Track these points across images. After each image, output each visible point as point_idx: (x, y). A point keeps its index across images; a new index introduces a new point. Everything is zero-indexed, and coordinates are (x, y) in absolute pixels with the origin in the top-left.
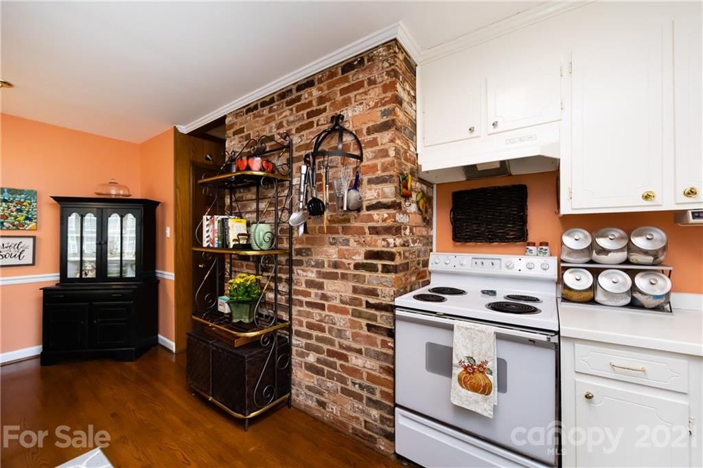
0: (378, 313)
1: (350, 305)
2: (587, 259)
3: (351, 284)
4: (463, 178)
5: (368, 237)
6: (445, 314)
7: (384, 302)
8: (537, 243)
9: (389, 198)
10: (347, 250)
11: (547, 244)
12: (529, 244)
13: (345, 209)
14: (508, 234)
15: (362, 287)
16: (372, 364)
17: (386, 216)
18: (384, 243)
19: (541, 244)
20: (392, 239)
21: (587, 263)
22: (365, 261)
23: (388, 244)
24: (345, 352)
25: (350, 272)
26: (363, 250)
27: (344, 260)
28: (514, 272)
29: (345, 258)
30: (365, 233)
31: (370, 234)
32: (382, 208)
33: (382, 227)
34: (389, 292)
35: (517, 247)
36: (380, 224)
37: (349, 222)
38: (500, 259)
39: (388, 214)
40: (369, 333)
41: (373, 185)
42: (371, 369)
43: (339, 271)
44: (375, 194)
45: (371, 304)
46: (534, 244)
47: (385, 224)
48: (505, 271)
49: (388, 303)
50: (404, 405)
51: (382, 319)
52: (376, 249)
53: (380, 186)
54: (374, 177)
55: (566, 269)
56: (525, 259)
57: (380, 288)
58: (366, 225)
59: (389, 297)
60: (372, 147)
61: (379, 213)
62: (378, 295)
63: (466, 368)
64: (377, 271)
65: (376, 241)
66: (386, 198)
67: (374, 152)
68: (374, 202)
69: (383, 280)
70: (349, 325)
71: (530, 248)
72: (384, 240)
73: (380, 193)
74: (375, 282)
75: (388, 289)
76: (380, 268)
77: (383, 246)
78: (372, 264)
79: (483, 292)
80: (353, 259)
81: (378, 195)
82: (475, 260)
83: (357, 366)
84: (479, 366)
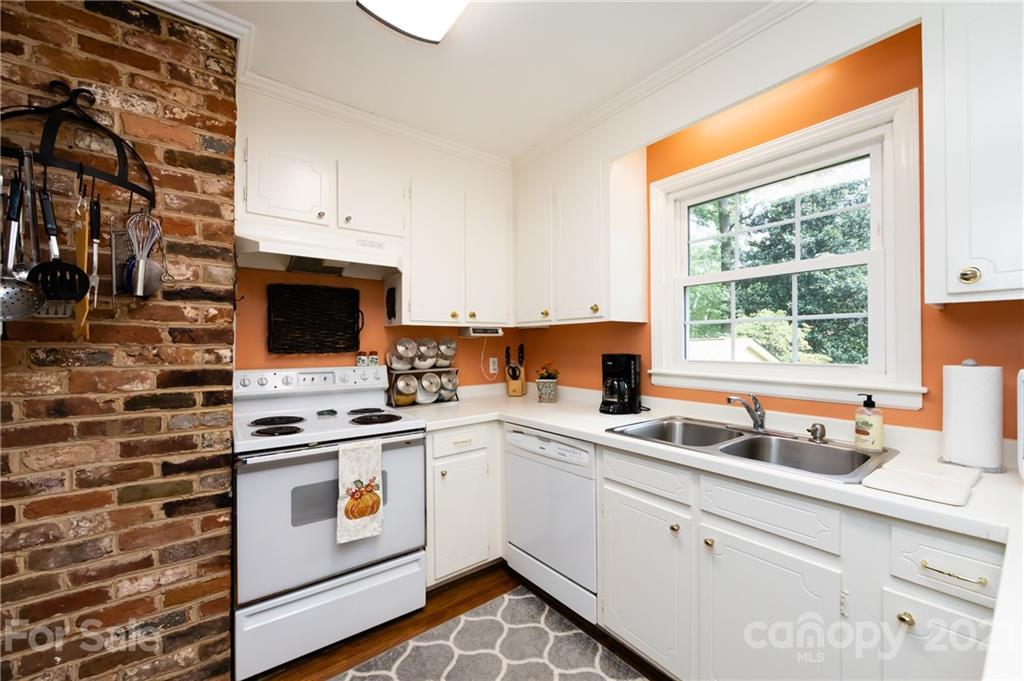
0: (194, 477)
1: (112, 483)
2: (410, 366)
3: (114, 442)
4: (282, 268)
5: (169, 347)
6: (319, 443)
7: (210, 455)
8: (368, 353)
9: (220, 284)
10: (100, 374)
11: (376, 353)
12: (360, 354)
13: (140, 292)
14: (338, 343)
15: (150, 441)
16: (180, 570)
17: (213, 312)
18: (211, 357)
19: (372, 353)
20: (229, 350)
21: (410, 369)
22: (160, 391)
23: (219, 359)
24: (93, 586)
25: (114, 418)
26: (152, 372)
27: (92, 396)
28: (350, 385)
29: (96, 390)
30: (160, 340)
31: (174, 342)
32: (204, 298)
33: (202, 329)
34: (221, 433)
35: (348, 357)
36: (199, 325)
37: (113, 317)
38: (332, 373)
39: (219, 310)
40: (170, 520)
41: (181, 256)
42: (178, 581)
43: (74, 421)
44: (189, 274)
45: (176, 465)
46: (364, 354)
47: (210, 326)
48: (339, 386)
49: (219, 453)
50: (253, 598)
51: (203, 485)
52: (188, 368)
53: (199, 262)
54: (185, 242)
55: (398, 376)
56: (360, 370)
57: (200, 433)
58: (163, 328)
59: (221, 442)
60: (182, 190)
61: (197, 306)
62: (196, 446)
63: (353, 495)
64: (194, 404)
65: (189, 354)
66: (213, 282)
67: (185, 200)
68: (186, 286)
69: (207, 418)
70: (109, 524)
71: (363, 358)
72: (208, 351)
73: (201, 273)
74: (186, 425)
75: (217, 432)
76: (199, 399)
77: (207, 363)
78: (180, 393)
79: (320, 413)
80: (120, 391)
81: (196, 275)
82: (303, 377)
83: (139, 593)
84: (367, 486)
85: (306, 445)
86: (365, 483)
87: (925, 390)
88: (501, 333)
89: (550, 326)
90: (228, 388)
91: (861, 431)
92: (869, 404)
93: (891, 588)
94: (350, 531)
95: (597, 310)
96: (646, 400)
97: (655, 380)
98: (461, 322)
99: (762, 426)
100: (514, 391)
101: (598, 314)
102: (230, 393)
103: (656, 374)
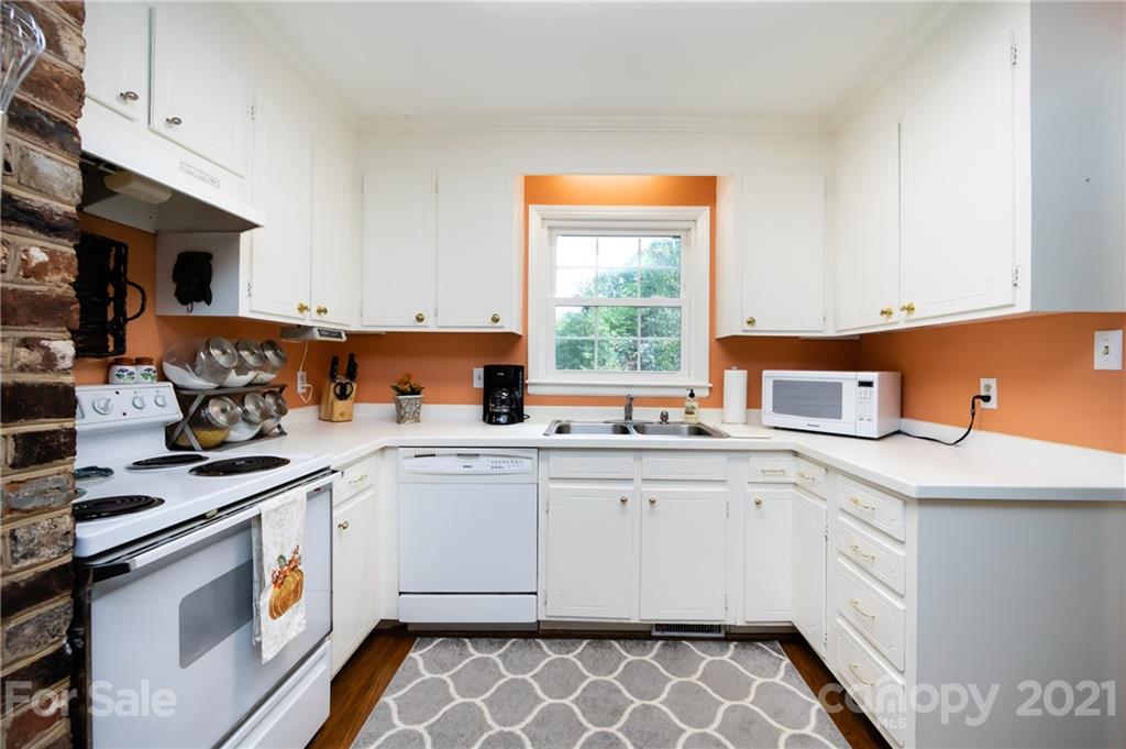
7: (29, 574)
8: (134, 361)
11: (150, 361)
18: (33, 357)
23: (49, 361)
28: (116, 419)
32: (22, 224)
33: (18, 294)
36: (9, 283)
46: (128, 362)
47: (33, 287)
48: (96, 421)
49: (48, 567)
51: (15, 643)
56: (127, 391)
57: (6, 529)
59: (53, 541)
63: (277, 580)
66: (39, 191)
69: (24, 492)
72: (27, 343)
75: (45, 520)
77: (23, 369)
84: (290, 562)
85: (203, 517)
86: (288, 558)
87: (711, 385)
88: (344, 338)
89: (388, 333)
90: (68, 424)
91: (689, 412)
92: (692, 395)
93: (750, 489)
94: (276, 637)
95: (497, 321)
96: (527, 409)
97: (531, 390)
98: (306, 320)
99: (630, 418)
100: (342, 415)
101: (498, 324)
102: (72, 433)
103: (532, 384)
